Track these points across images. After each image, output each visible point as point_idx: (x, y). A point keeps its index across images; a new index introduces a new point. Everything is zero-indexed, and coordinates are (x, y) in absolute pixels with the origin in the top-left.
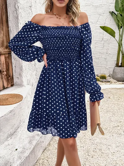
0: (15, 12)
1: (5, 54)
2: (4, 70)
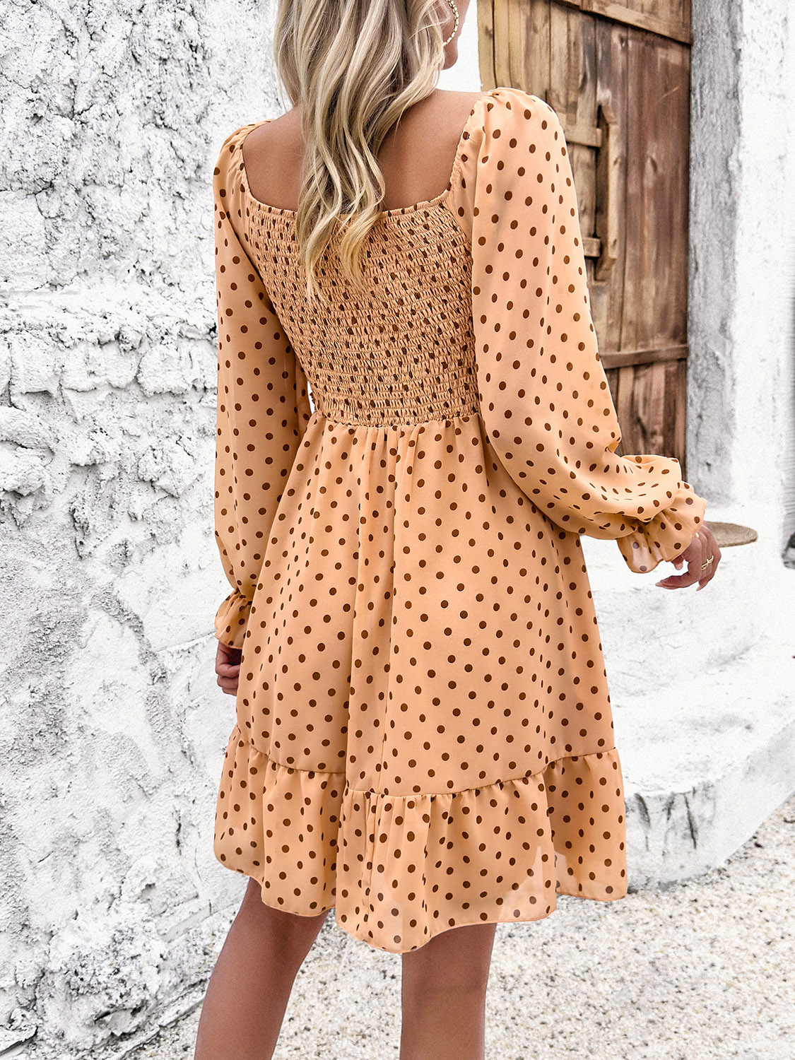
0: (725, 186)
1: (666, 361)
2: (658, 428)
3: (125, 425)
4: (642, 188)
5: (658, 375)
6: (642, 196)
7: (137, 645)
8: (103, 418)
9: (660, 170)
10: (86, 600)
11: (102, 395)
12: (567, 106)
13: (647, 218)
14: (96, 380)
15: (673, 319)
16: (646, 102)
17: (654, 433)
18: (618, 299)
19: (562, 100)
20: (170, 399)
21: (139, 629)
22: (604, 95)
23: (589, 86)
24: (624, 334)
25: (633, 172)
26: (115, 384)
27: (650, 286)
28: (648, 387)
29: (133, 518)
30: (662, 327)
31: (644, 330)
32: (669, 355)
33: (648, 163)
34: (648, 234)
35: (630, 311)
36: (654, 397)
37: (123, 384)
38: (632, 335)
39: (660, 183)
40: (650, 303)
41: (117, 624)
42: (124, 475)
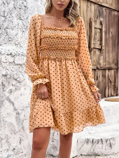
1: (114, 69)
2: (113, 81)
3: (12, 69)
4: (109, 37)
5: (113, 71)
6: (109, 38)
7: (13, 107)
8: (8, 67)
9: (113, 34)
10: (4, 98)
11: (8, 64)
12: (94, 21)
13: (110, 42)
14: (7, 61)
15: (115, 61)
16: (110, 21)
17: (112, 82)
18: (105, 57)
19: (93, 20)
20: (19, 66)
21: (13, 104)
22: (102, 19)
23: (99, 18)
24: (106, 63)
25: (107, 34)
26: (10, 62)
27: (111, 55)
28: (111, 73)
29: (13, 85)
30: (113, 63)
31: (110, 63)
32: (114, 68)
33: (110, 32)
34: (110, 45)
35: (107, 59)
36: (112, 75)
37: (11, 62)
38: (108, 63)
39: (113, 36)
40: (111, 58)
41: (9, 103)
42: (11, 78)
